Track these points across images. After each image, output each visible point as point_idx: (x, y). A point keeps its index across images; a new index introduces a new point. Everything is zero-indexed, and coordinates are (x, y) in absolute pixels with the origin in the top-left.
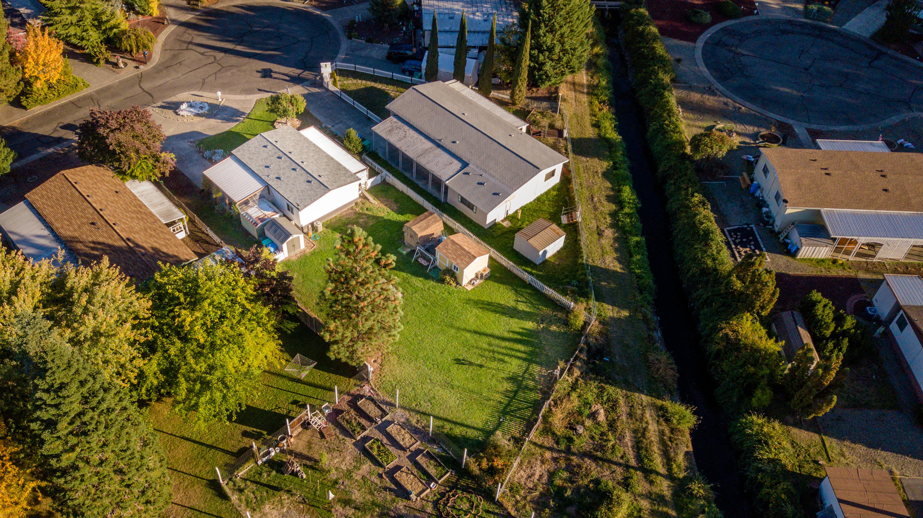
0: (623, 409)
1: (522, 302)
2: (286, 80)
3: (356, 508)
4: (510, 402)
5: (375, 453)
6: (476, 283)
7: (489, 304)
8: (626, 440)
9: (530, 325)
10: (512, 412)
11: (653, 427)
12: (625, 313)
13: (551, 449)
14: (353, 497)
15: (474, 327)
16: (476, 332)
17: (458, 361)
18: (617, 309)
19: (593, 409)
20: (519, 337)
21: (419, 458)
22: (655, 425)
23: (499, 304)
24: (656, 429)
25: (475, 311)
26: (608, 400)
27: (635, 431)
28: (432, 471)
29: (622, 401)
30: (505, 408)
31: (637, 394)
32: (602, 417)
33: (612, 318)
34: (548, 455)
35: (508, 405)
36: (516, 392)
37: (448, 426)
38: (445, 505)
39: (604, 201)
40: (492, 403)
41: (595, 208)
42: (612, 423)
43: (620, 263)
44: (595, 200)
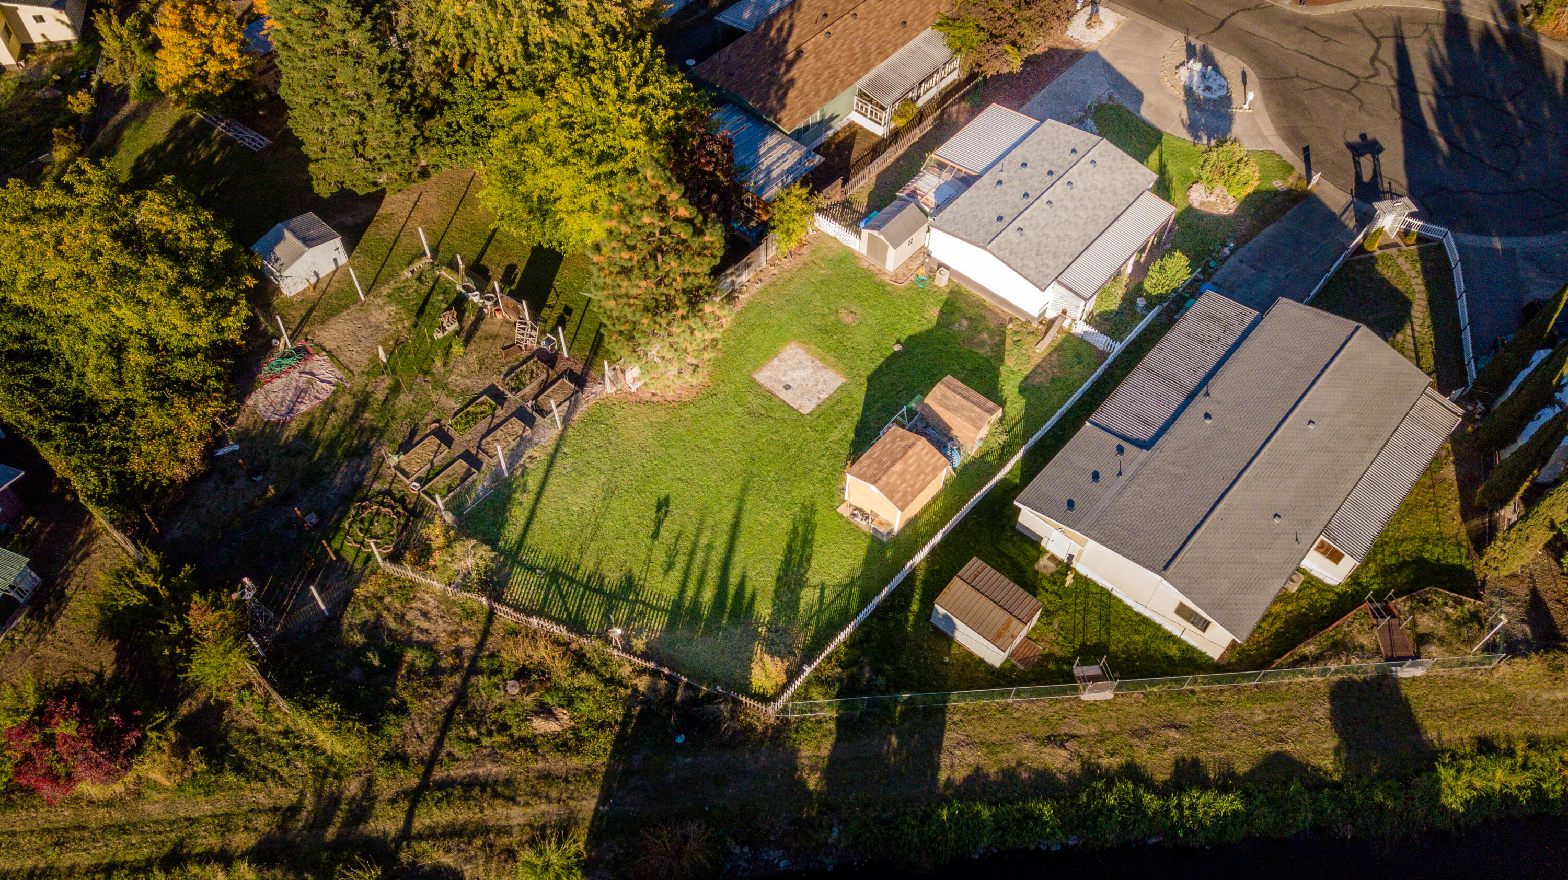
0: (558, 763)
4: (578, 583)
5: (470, 409)
6: (858, 520)
7: (808, 542)
9: (764, 609)
10: (558, 587)
11: (516, 815)
13: (479, 646)
15: (745, 522)
16: (735, 527)
17: (663, 505)
18: (824, 763)
19: (558, 712)
20: (732, 591)
21: (462, 465)
22: (521, 821)
23: (810, 560)
24: (514, 822)
26: (582, 740)
27: (508, 782)
29: (576, 762)
31: (597, 792)
32: (540, 725)
34: (467, 642)
38: (382, 504)
39: (1169, 756)
40: (575, 555)
41: (1141, 733)
42: (529, 743)
43: (968, 780)
44: (1172, 733)
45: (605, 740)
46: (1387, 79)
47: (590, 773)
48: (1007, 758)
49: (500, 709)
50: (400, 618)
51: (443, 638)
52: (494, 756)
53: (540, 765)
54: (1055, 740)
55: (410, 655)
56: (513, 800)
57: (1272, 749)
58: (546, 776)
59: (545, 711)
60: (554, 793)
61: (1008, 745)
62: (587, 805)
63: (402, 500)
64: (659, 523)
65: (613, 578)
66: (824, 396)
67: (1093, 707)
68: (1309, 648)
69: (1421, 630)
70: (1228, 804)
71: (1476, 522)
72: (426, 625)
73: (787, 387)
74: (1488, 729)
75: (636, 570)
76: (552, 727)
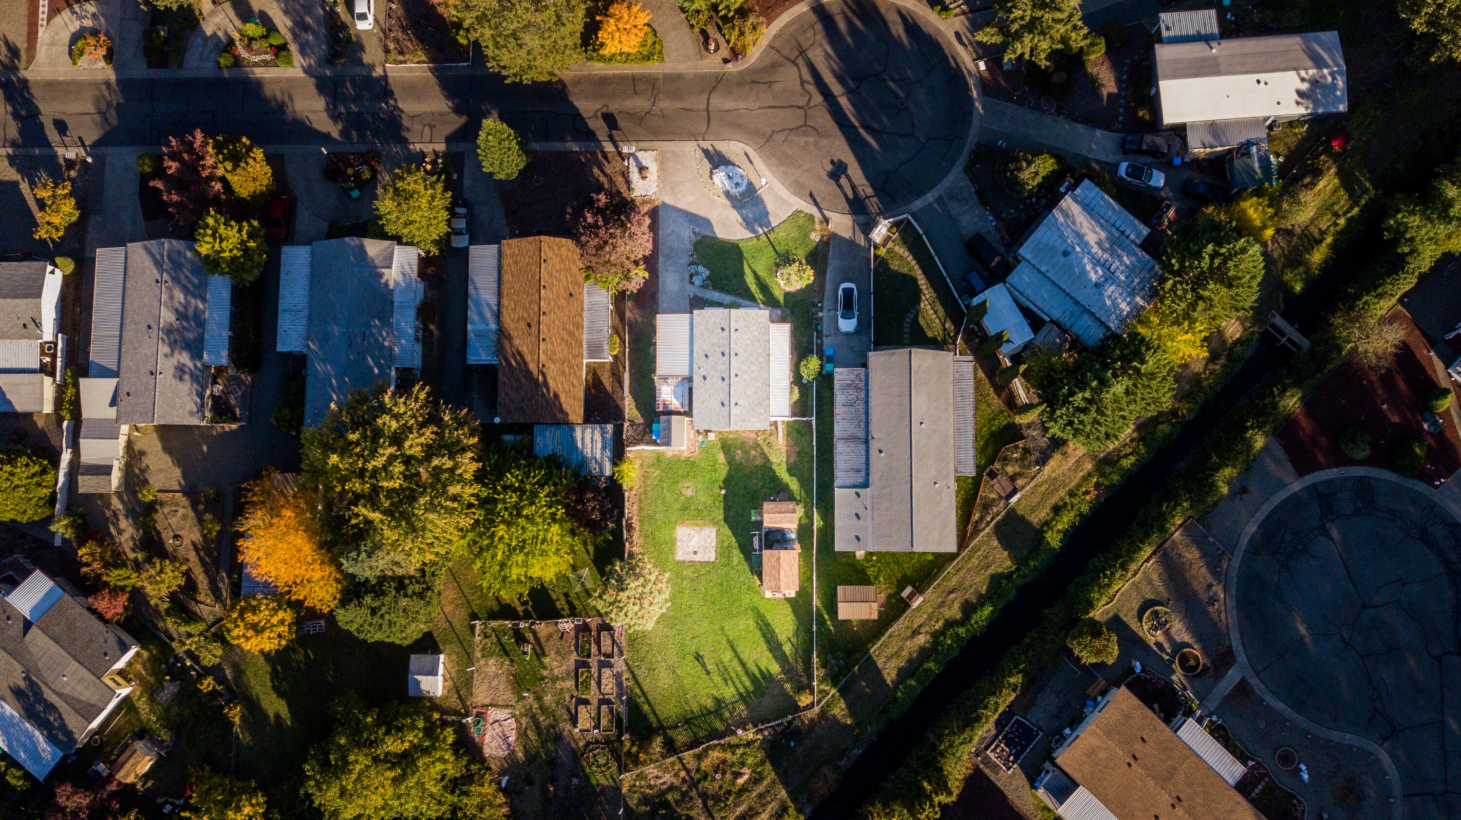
0: (761, 788)
1: (792, 645)
2: (848, 200)
3: (541, 708)
4: (699, 716)
5: (582, 679)
6: (776, 595)
7: (767, 625)
9: (775, 668)
10: (693, 725)
12: (849, 721)
13: (688, 771)
14: (545, 698)
17: (697, 657)
18: (846, 712)
19: (742, 771)
20: (756, 674)
21: (604, 708)
23: (773, 630)
25: (751, 622)
26: (759, 773)
27: (750, 809)
28: (604, 722)
29: (766, 782)
30: (691, 718)
31: (781, 787)
32: (740, 781)
33: (834, 716)
34: (683, 774)
35: (696, 718)
36: (710, 713)
37: (642, 699)
38: (591, 751)
39: (956, 606)
40: (687, 708)
41: (941, 605)
42: (743, 790)
43: (898, 675)
44: (952, 596)
45: (768, 766)
46: (819, 101)
47: (773, 782)
48: (904, 653)
49: (721, 787)
50: (650, 787)
51: (674, 780)
52: (736, 805)
53: (754, 794)
54: (916, 633)
55: (669, 797)
56: (758, 814)
57: (989, 574)
58: (761, 796)
59: (738, 775)
60: (769, 799)
61: (901, 649)
62: (783, 794)
63: (597, 742)
64: (704, 665)
65: (709, 703)
66: (714, 544)
67: (919, 608)
68: (976, 516)
69: (1011, 474)
70: (987, 610)
72: (661, 781)
73: (695, 553)
74: (1053, 500)
75: (715, 693)
76: (746, 777)
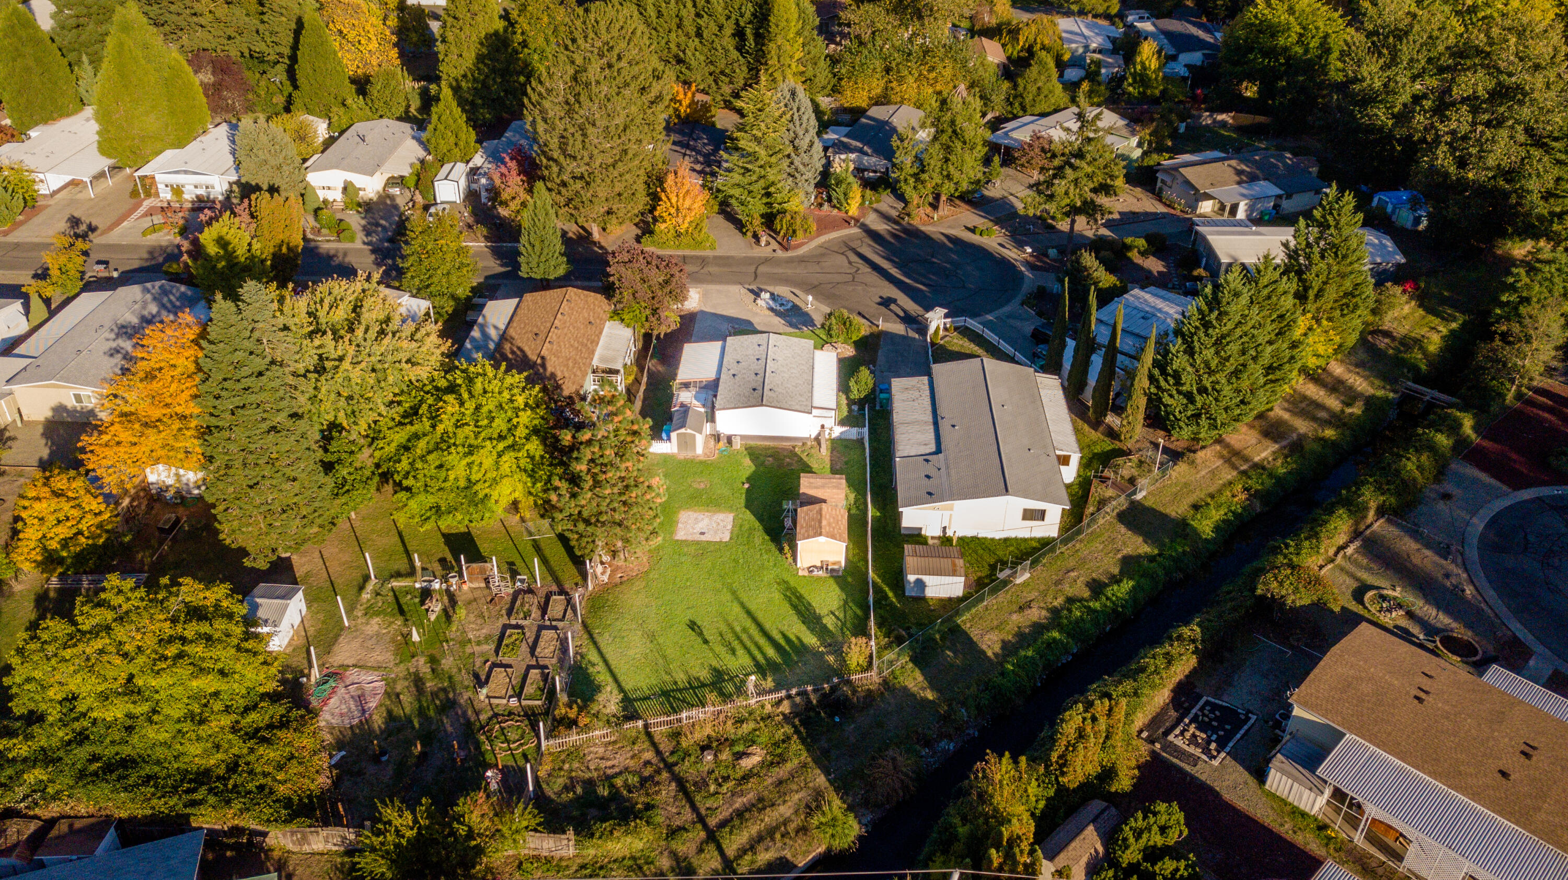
0: (782, 772)
1: (837, 618)
2: (898, 316)
3: (433, 670)
4: (685, 689)
5: (505, 642)
6: (815, 573)
7: (800, 598)
8: (740, 800)
9: (811, 640)
10: (674, 698)
11: (784, 810)
12: (930, 695)
13: (658, 752)
14: (443, 661)
15: (753, 607)
16: (749, 613)
17: (692, 625)
18: (926, 684)
19: (750, 750)
20: (782, 642)
21: (534, 674)
22: (791, 811)
23: (810, 604)
24: (788, 814)
25: (777, 596)
26: (780, 755)
27: (761, 799)
28: (529, 689)
29: (789, 766)
30: (673, 691)
31: (818, 771)
32: (747, 763)
33: (905, 689)
34: (649, 755)
35: (680, 690)
36: (704, 685)
37: (601, 667)
38: (499, 723)
39: (1080, 582)
40: (667, 678)
41: (1058, 582)
42: (750, 775)
43: (1002, 648)
44: (1073, 574)
45: (795, 746)
46: (866, 269)
48: (1009, 627)
49: (711, 771)
50: (587, 770)
51: (630, 762)
52: (737, 794)
53: (769, 780)
54: (1024, 608)
55: (619, 782)
56: (773, 805)
57: (1119, 556)
58: (780, 783)
59: (741, 755)
60: (794, 787)
61: (1004, 622)
62: (820, 781)
63: (512, 712)
64: (701, 634)
65: (704, 675)
66: (730, 527)
67: (1025, 584)
68: (1090, 509)
69: (1127, 477)
70: (1127, 585)
71: (1101, 428)
72: (609, 763)
73: (702, 533)
75: (714, 663)
76: (756, 759)
